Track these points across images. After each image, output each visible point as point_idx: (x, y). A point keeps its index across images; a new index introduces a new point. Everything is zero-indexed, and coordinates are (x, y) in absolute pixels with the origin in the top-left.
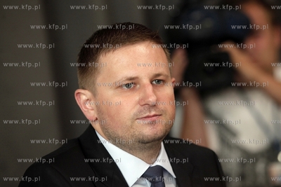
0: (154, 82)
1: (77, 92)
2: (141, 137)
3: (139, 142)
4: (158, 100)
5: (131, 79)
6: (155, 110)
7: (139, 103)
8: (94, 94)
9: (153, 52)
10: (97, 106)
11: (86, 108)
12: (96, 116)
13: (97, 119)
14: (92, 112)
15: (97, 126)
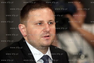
0: (49, 23)
1: (19, 25)
2: (43, 45)
3: (41, 46)
4: (50, 30)
5: (41, 21)
6: (49, 34)
7: (43, 30)
8: (26, 26)
9: (49, 12)
10: (27, 31)
11: (22, 31)
12: (26, 34)
13: (26, 36)
14: (25, 33)
15: (26, 38)
